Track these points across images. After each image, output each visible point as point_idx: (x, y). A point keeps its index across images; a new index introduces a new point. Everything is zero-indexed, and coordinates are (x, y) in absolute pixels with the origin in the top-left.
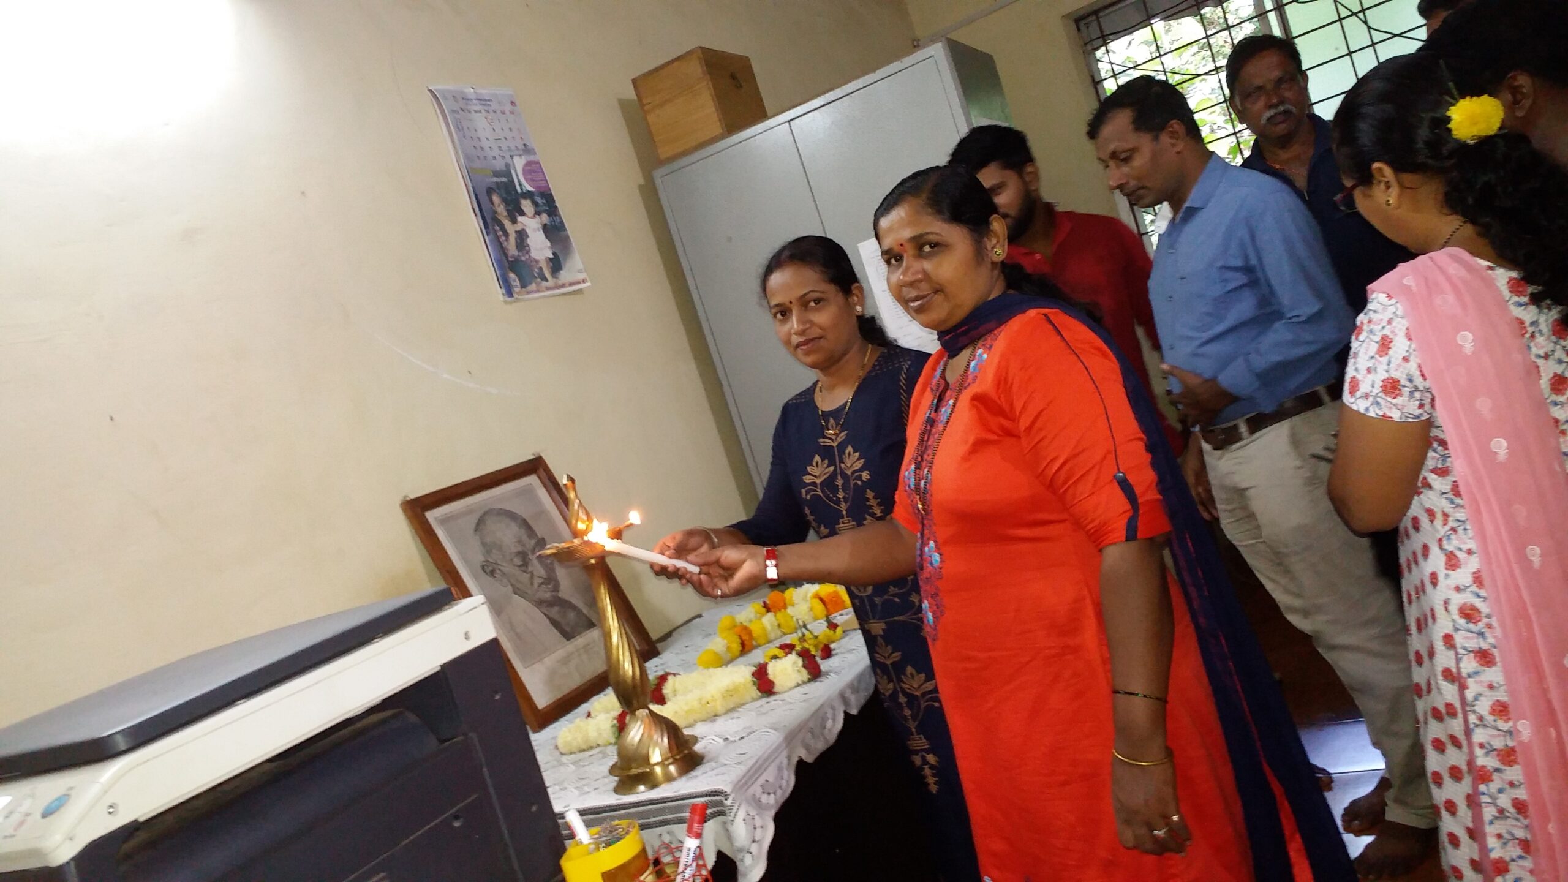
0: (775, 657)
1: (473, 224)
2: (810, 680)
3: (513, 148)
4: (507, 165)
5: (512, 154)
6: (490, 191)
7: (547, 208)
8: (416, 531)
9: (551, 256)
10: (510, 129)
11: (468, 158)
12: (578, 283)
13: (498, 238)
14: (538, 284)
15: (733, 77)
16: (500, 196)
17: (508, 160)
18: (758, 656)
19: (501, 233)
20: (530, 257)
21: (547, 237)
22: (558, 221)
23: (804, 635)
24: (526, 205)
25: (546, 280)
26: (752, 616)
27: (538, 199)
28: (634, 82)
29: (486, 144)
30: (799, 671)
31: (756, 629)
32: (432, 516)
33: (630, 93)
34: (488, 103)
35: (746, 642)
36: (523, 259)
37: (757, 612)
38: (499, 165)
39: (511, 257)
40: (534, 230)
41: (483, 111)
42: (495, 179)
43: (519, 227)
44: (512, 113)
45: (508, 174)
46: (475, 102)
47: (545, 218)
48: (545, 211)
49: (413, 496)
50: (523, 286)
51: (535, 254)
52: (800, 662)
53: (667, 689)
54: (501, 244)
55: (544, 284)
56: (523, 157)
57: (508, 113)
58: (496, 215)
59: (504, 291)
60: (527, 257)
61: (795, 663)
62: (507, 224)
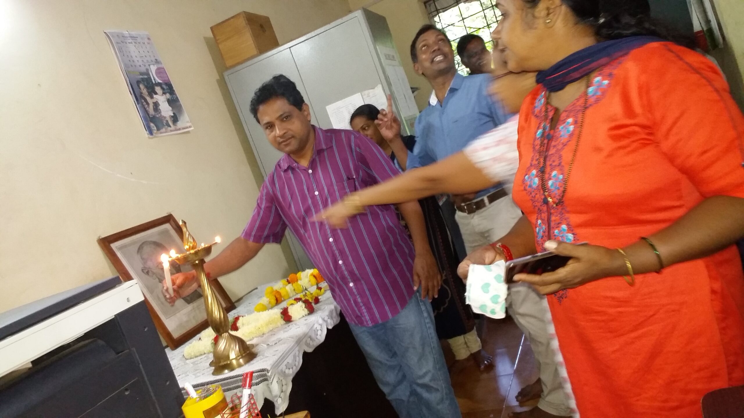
0: (292, 304)
1: (130, 99)
2: (309, 314)
3: (150, 61)
4: (147, 70)
5: (149, 64)
6: (138, 82)
7: (169, 91)
8: (106, 254)
9: (172, 115)
10: (148, 52)
11: (126, 65)
12: (187, 128)
13: (143, 106)
14: (166, 129)
15: (261, 26)
16: (144, 84)
17: (147, 67)
18: (284, 305)
19: (145, 103)
20: (161, 115)
21: (170, 105)
22: (175, 97)
23: (306, 293)
24: (158, 89)
25: (170, 126)
26: (281, 286)
27: (164, 87)
28: (212, 28)
29: (135, 59)
30: (303, 310)
31: (283, 293)
32: (114, 246)
33: (210, 34)
34: (136, 38)
35: (278, 299)
36: (157, 116)
37: (284, 284)
38: (143, 69)
39: (151, 115)
40: (163, 102)
41: (133, 43)
42: (141, 77)
43: (154, 100)
44: (149, 43)
45: (148, 74)
46: (129, 38)
47: (168, 96)
48: (168, 92)
49: (103, 236)
50: (158, 129)
51: (163, 114)
52: (304, 306)
53: (239, 324)
54: (145, 109)
55: (169, 128)
56: (155, 65)
57: (146, 43)
58: (143, 95)
59: (148, 133)
60: (160, 115)
61: (301, 306)
62: (148, 99)
